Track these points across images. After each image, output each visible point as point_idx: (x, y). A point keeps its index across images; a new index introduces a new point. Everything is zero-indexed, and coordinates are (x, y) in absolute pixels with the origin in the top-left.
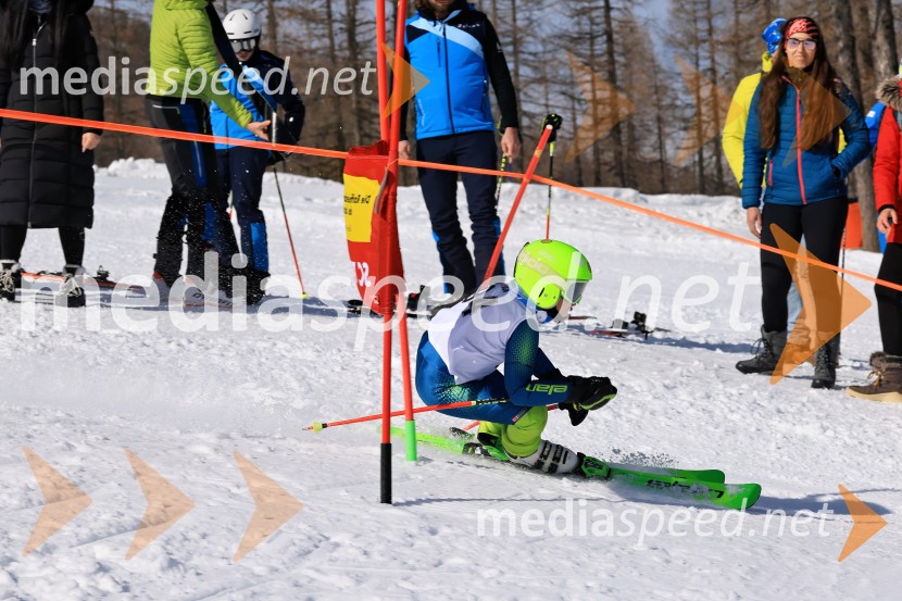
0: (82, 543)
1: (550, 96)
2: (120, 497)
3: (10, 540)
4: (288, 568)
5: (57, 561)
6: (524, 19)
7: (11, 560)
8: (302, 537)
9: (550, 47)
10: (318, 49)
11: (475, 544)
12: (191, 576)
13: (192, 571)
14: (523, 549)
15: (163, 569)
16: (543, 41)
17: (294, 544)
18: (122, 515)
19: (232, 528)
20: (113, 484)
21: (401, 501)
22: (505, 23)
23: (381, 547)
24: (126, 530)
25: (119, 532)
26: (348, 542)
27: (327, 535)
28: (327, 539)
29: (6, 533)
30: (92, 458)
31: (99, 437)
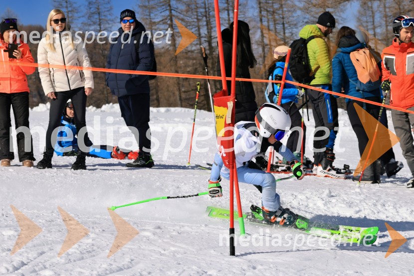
2: (110, 257)
8: (194, 272)
10: (195, 50)
11: (274, 273)
14: (296, 274)
17: (191, 275)
18: (112, 265)
19: (161, 269)
20: (107, 251)
21: (239, 254)
22: (280, 35)
24: (114, 272)
25: (111, 273)
26: (215, 274)
28: (206, 272)
29: (59, 275)
30: (97, 240)
31: (101, 230)
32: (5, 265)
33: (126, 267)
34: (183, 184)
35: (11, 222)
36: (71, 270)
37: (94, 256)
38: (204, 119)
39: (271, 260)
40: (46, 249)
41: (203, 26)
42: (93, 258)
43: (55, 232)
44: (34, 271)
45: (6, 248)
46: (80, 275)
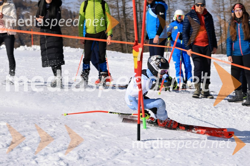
0: (55, 152)
2: (65, 140)
4: (112, 159)
5: (48, 157)
6: (172, 6)
7: (36, 157)
8: (115, 150)
10: (115, 16)
11: (164, 151)
12: (85, 161)
13: (86, 160)
14: (177, 153)
15: (78, 159)
17: (114, 152)
18: (66, 145)
19: (96, 147)
20: (63, 136)
21: (143, 140)
23: (138, 153)
25: (65, 149)
26: (128, 151)
27: (123, 149)
28: (123, 150)
29: (34, 150)
30: (57, 129)
31: (59, 123)
32: (2, 143)
37: (55, 139)
38: (120, 57)
40: (26, 134)
41: (120, 1)
42: (55, 140)
43: (31, 124)
44: (19, 147)
45: (2, 133)
46: (47, 150)
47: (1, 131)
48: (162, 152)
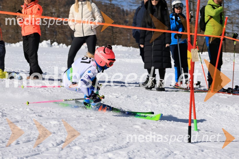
0: (105, 153)
1: (234, 27)
2: (115, 140)
3: (85, 152)
5: (98, 157)
6: (226, 6)
7: (86, 157)
8: (166, 152)
9: (234, 14)
11: (214, 154)
14: (228, 156)
16: (232, 12)
17: (164, 154)
18: (116, 145)
19: (146, 149)
20: (113, 136)
23: (188, 155)
24: (117, 149)
25: (115, 150)
26: (178, 153)
27: (173, 151)
28: (173, 152)
29: (84, 149)
30: (107, 129)
31: (109, 123)
32: (52, 142)
33: (124, 146)
34: (159, 97)
35: (56, 116)
36: (91, 147)
37: (105, 139)
39: (213, 147)
42: (105, 140)
43: (82, 123)
44: (69, 147)
45: (52, 132)
46: (97, 150)
47: (52, 130)
48: (213, 155)
